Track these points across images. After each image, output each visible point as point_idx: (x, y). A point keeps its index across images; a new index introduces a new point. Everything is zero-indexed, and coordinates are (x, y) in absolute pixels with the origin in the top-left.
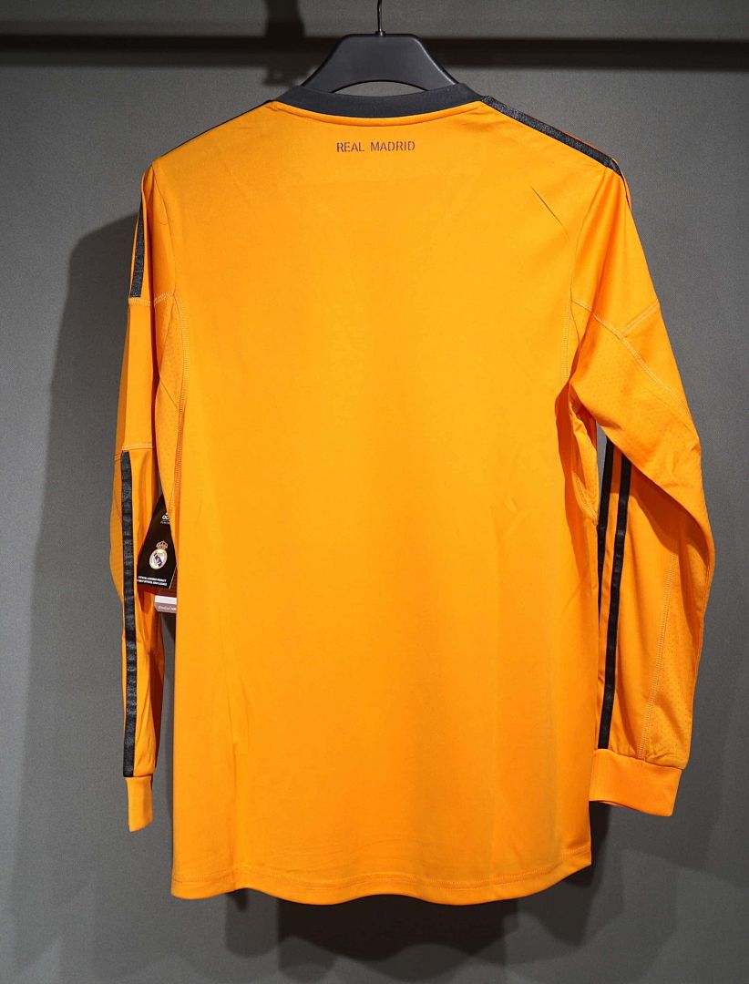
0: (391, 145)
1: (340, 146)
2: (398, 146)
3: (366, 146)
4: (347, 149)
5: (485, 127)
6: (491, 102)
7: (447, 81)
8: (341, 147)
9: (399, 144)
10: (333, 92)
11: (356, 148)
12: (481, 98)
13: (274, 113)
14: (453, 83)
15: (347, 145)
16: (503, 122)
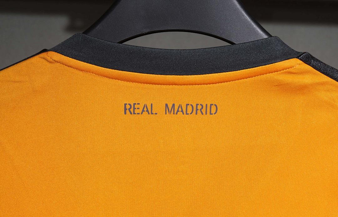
0: (190, 108)
1: (128, 107)
2: (198, 109)
3: (159, 108)
4: (136, 111)
5: (302, 89)
6: (308, 59)
7: (258, 34)
8: (130, 109)
9: (200, 107)
10: (121, 42)
11: (148, 110)
12: (298, 55)
13: (49, 65)
14: (265, 36)
15: (136, 106)
16: (323, 84)
